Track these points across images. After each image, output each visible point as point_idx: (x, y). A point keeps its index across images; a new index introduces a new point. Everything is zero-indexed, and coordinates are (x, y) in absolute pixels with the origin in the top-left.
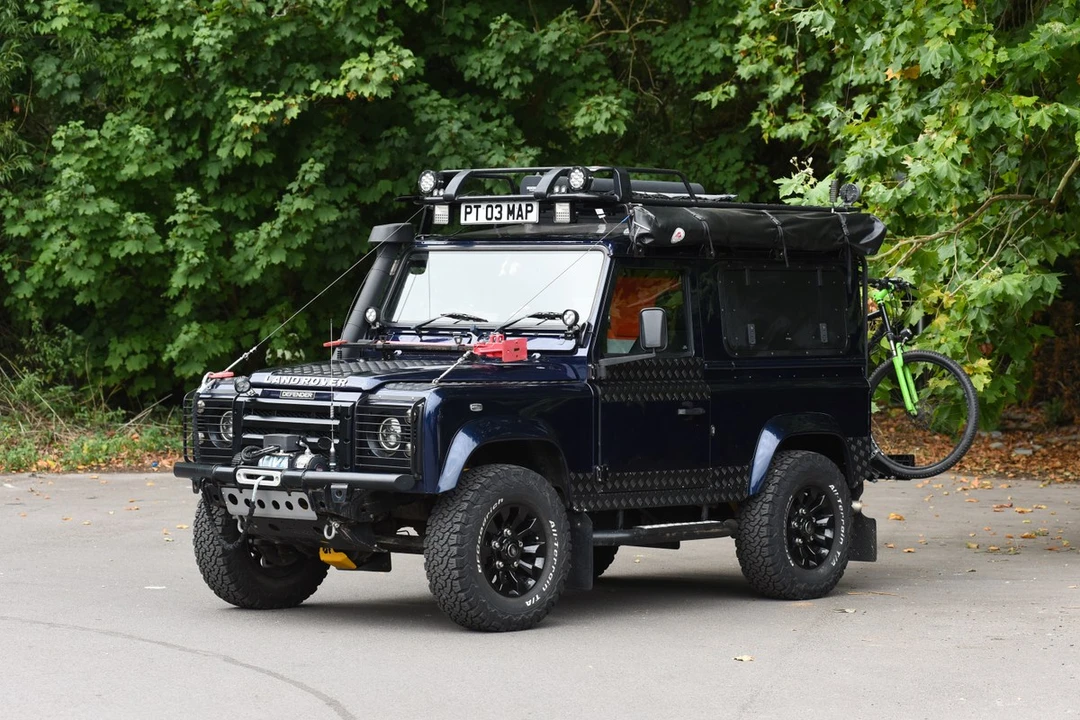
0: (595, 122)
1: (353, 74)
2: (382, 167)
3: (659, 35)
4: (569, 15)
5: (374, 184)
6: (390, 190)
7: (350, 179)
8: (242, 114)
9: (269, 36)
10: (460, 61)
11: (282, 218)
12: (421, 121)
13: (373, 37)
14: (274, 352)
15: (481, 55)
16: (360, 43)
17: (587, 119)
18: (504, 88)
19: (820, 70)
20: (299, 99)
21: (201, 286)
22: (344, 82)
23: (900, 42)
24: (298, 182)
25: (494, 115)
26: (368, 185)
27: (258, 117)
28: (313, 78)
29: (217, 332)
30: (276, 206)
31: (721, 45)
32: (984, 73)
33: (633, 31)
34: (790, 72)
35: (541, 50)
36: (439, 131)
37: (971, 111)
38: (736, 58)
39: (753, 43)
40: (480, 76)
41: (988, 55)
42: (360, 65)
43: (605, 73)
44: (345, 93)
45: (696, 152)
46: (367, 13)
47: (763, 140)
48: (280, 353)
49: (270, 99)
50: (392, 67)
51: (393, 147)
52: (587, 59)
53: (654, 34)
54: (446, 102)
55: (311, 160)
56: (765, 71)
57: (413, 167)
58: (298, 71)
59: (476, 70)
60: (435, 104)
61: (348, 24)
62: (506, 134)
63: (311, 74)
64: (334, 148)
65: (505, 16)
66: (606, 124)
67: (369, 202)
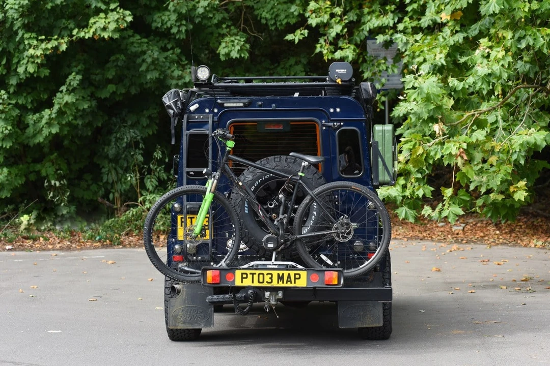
0: (231, 51)
2: (110, 77)
3: (258, 2)
5: (105, 86)
6: (115, 90)
7: (91, 84)
8: (34, 49)
9: (48, 3)
10: (148, 19)
11: (56, 107)
12: (132, 52)
13: (107, 4)
14: (49, 182)
15: (161, 14)
16: (100, 7)
17: (226, 50)
18: (177, 33)
19: (355, 20)
20: (66, 39)
21: (10, 147)
22: (92, 30)
24: (66, 86)
25: (169, 48)
26: (101, 88)
27: (43, 51)
28: (73, 27)
29: (17, 172)
30: (53, 100)
31: (297, 7)
32: (523, 15)
34: (339, 22)
35: (197, 12)
36: (145, 57)
37: (513, 37)
38: (307, 15)
39: (318, 6)
40: (161, 26)
41: (525, 5)
42: (100, 20)
43: (230, 24)
44: (93, 36)
45: (277, 67)
47: (325, 60)
48: (53, 182)
49: (50, 40)
50: (120, 21)
51: (117, 66)
52: (218, 17)
53: (255, 2)
54: (145, 40)
55: (74, 74)
56: (325, 21)
57: (127, 77)
58: (64, 24)
59: (159, 23)
60: (139, 41)
62: (176, 58)
63: (72, 26)
64: (84, 67)
66: (238, 53)
67: (103, 98)
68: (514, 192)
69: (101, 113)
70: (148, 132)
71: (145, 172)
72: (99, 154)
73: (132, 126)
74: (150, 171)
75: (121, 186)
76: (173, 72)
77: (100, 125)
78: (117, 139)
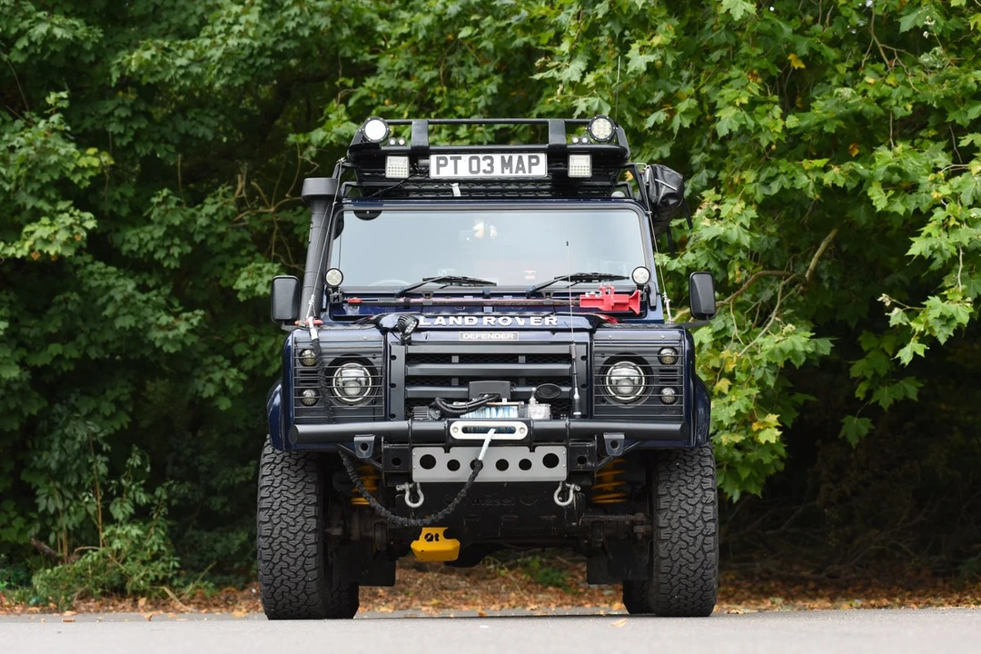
0: (256, 285)
1: (37, 235)
2: (54, 330)
3: (301, 214)
4: (226, 189)
5: (45, 347)
6: (60, 352)
7: (21, 345)
10: (117, 239)
12: (90, 288)
13: (53, 202)
15: (139, 230)
16: (41, 208)
17: (249, 282)
18: (164, 258)
22: (28, 244)
23: (684, 119)
25: (152, 286)
26: (37, 349)
32: (773, 139)
33: (279, 210)
35: (198, 223)
36: (112, 292)
37: (758, 178)
40: (138, 249)
41: (775, 122)
42: (41, 228)
43: (252, 249)
44: (29, 255)
46: (49, 179)
50: (75, 228)
51: (66, 310)
52: (234, 236)
53: (295, 213)
54: (112, 269)
57: (82, 332)
59: (134, 244)
60: (103, 271)
61: (29, 190)
62: (164, 302)
64: (9, 311)
65: (165, 192)
66: (268, 286)
67: (39, 365)
68: (759, 431)
69: (37, 395)
70: (113, 427)
71: (112, 491)
72: (32, 466)
73: (88, 416)
74: (121, 491)
75: (68, 518)
76: (158, 319)
77: (34, 412)
78: (64, 438)
